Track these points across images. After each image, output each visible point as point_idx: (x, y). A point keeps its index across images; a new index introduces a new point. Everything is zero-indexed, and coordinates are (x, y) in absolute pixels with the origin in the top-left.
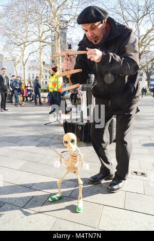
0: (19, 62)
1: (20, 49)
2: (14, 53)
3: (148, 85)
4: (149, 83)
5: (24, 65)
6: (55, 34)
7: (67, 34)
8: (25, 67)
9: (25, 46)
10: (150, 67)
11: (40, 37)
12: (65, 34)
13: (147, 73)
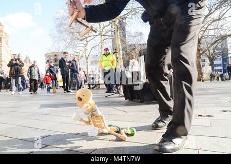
0: (82, 57)
1: (83, 45)
2: (77, 48)
3: (213, 70)
4: (213, 68)
5: (87, 59)
6: (114, 28)
7: (126, 27)
8: (88, 61)
9: (87, 42)
10: (212, 52)
11: (101, 32)
12: (124, 27)
13: (209, 58)
